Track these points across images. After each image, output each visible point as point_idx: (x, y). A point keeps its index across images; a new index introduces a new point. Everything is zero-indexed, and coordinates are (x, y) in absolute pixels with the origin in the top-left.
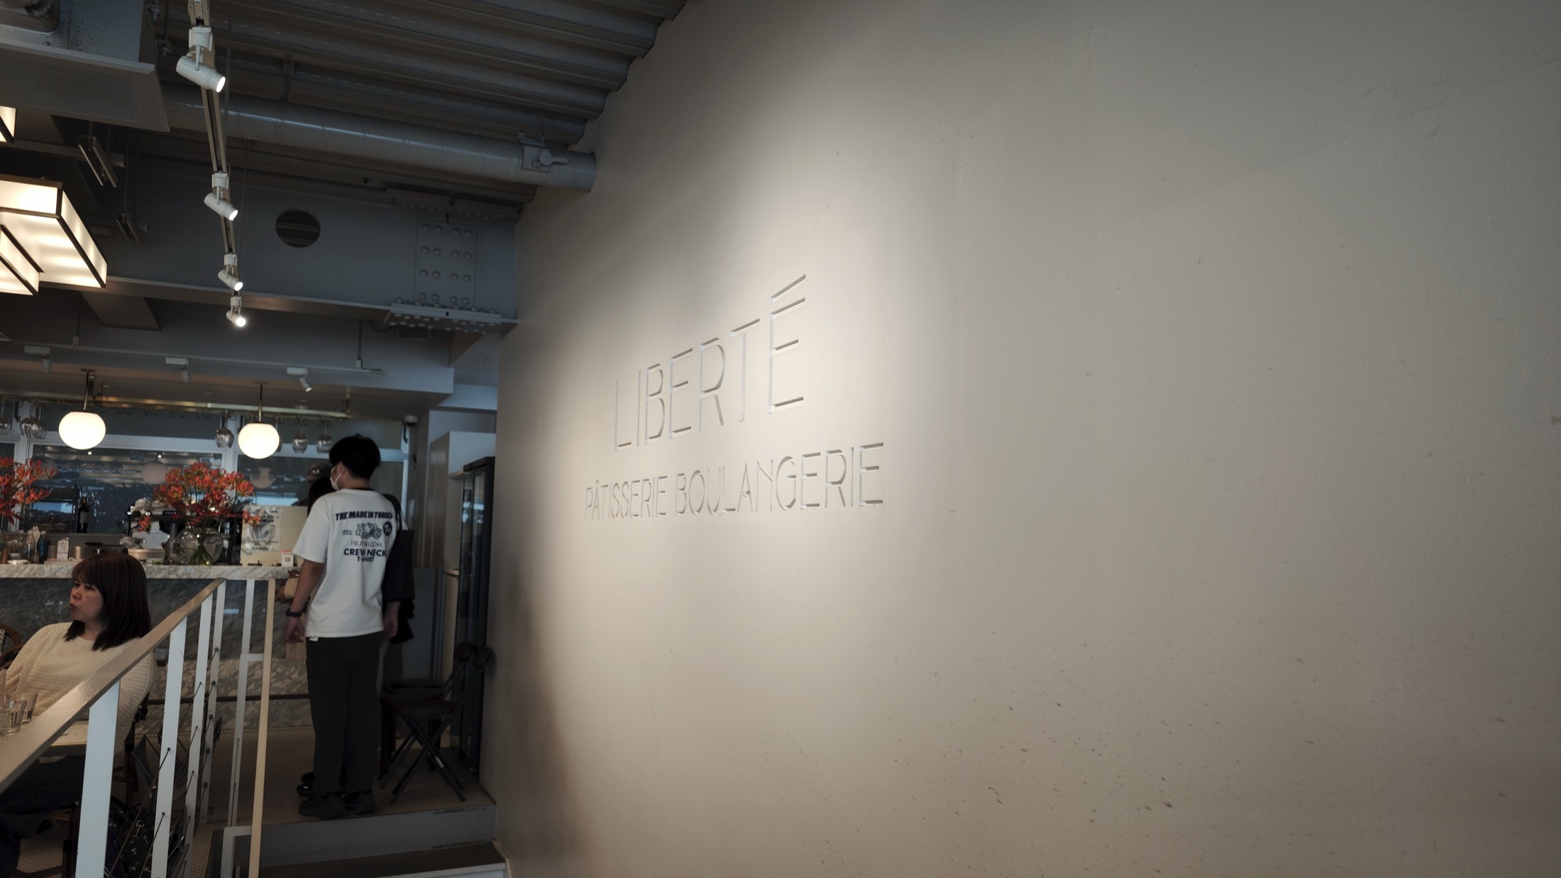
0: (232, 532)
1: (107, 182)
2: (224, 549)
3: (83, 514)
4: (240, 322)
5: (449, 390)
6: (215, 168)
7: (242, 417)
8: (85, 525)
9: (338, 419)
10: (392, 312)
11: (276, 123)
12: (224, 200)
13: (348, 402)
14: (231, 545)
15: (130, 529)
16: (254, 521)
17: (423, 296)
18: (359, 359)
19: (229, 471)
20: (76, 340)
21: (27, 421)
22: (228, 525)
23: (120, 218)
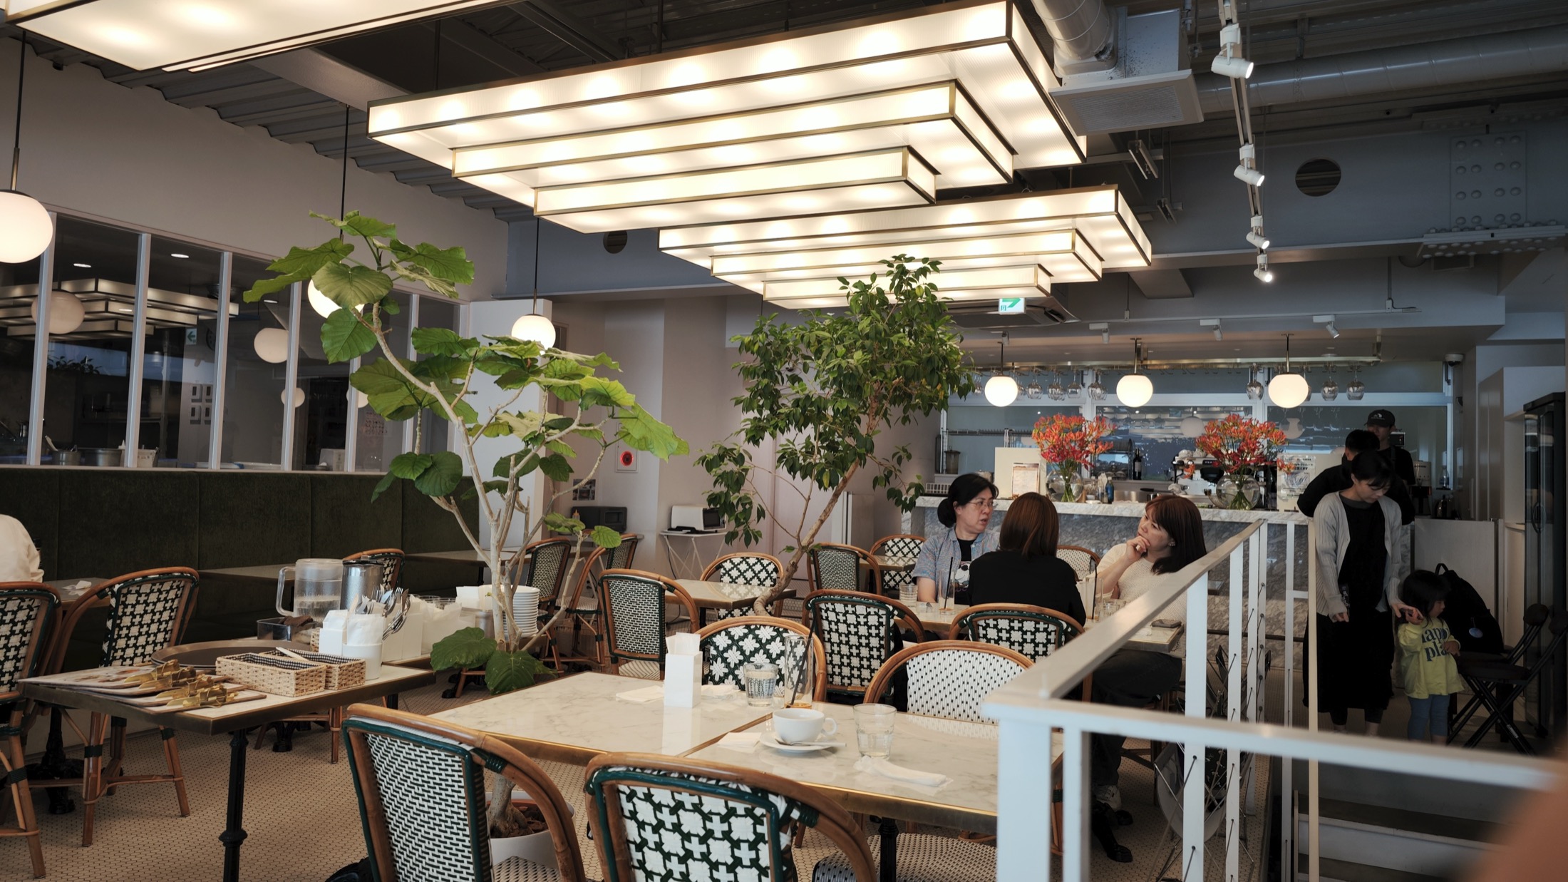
0: (1266, 480)
1: (1150, 175)
2: (1261, 496)
3: (1137, 463)
4: (1268, 278)
5: (1501, 322)
6: (1242, 141)
7: (1269, 369)
8: (1140, 473)
9: (1369, 363)
10: (1425, 244)
11: (1294, 83)
12: (1251, 168)
13: (1379, 345)
14: (1267, 492)
15: (1176, 477)
16: (1288, 469)
17: (1460, 221)
18: (1390, 299)
19: (1261, 422)
20: (1127, 314)
21: (1092, 386)
22: (1262, 474)
23: (1160, 203)
